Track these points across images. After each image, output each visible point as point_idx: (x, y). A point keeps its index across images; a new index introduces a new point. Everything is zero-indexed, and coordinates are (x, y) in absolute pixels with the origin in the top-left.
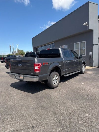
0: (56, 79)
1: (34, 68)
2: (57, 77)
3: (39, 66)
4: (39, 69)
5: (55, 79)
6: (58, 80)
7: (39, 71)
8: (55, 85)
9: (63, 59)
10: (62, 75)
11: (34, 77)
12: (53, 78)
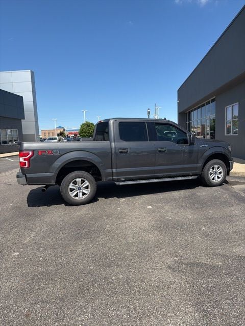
0: (84, 186)
2: (87, 183)
3: (27, 157)
4: (27, 162)
6: (89, 189)
7: (27, 166)
8: (77, 198)
10: (104, 179)
12: (72, 184)
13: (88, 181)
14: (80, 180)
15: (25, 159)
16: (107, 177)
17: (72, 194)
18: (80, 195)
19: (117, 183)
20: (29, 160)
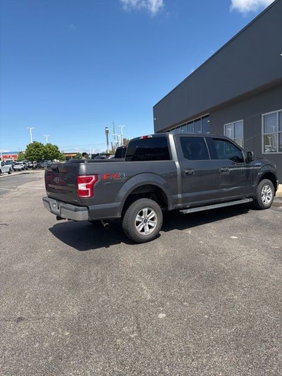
0: (150, 218)
1: (77, 187)
2: (153, 214)
3: (89, 183)
4: (89, 189)
5: (146, 220)
6: (156, 221)
7: (89, 196)
8: (143, 233)
9: (177, 163)
10: (171, 208)
11: (76, 210)
12: (138, 216)
13: (155, 211)
14: (147, 210)
15: (87, 186)
16: (173, 204)
17: (139, 228)
18: (147, 228)
19: (184, 211)
20: (91, 187)
